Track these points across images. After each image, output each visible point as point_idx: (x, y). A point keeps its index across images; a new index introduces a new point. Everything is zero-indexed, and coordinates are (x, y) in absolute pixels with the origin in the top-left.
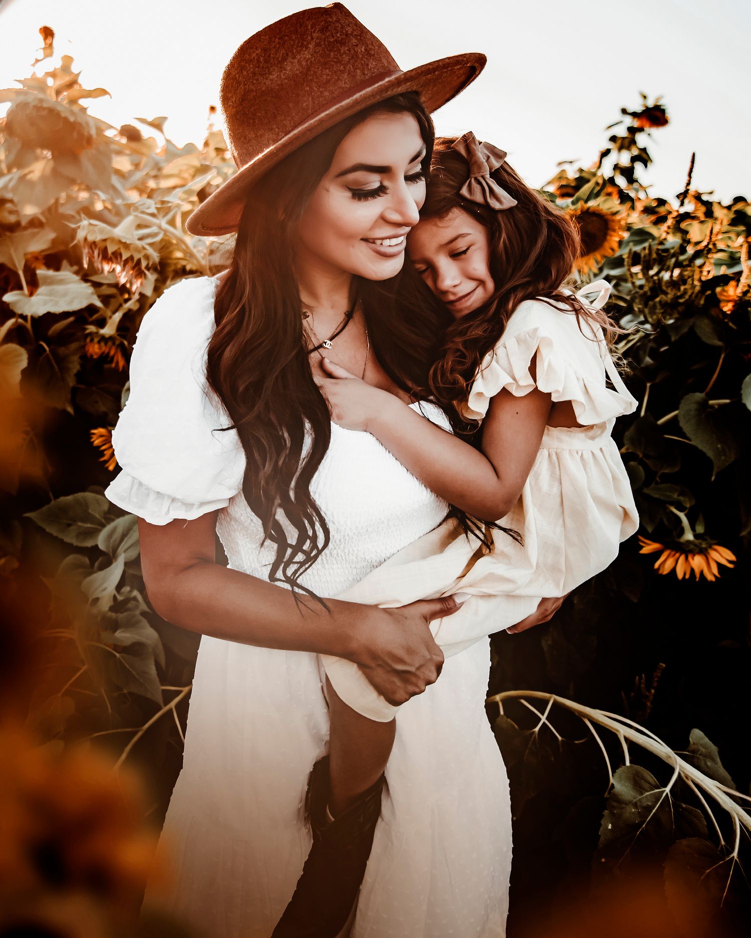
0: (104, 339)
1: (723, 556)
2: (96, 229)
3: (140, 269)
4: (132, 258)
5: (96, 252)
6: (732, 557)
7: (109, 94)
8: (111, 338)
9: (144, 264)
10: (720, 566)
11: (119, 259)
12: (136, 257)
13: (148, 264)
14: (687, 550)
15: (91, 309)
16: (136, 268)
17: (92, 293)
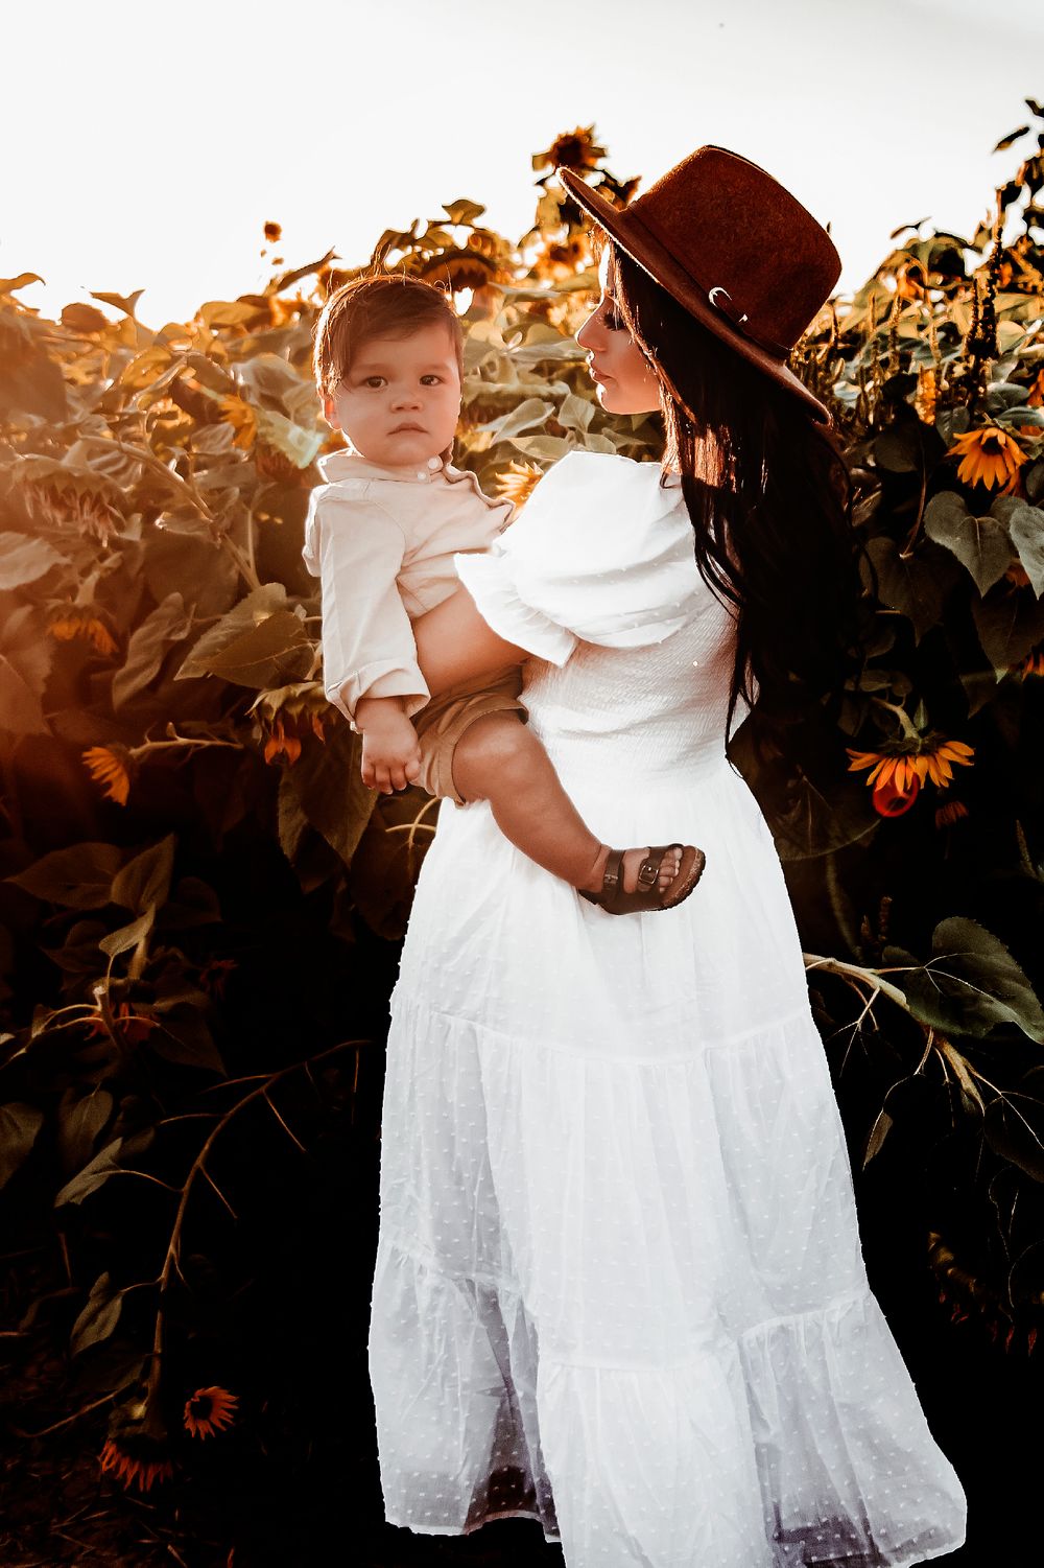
0: (78, 613)
1: (959, 751)
2: (36, 463)
3: (103, 506)
4: (88, 493)
5: (42, 494)
6: (970, 752)
7: (40, 279)
8: (86, 609)
9: (106, 500)
10: (954, 765)
11: (73, 498)
12: (95, 490)
13: (112, 498)
14: (903, 753)
15: (54, 573)
16: (98, 507)
17: (49, 550)
